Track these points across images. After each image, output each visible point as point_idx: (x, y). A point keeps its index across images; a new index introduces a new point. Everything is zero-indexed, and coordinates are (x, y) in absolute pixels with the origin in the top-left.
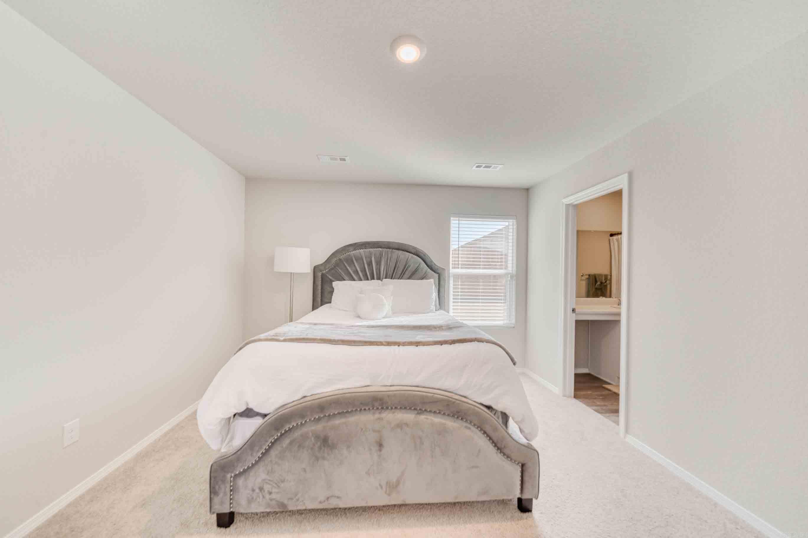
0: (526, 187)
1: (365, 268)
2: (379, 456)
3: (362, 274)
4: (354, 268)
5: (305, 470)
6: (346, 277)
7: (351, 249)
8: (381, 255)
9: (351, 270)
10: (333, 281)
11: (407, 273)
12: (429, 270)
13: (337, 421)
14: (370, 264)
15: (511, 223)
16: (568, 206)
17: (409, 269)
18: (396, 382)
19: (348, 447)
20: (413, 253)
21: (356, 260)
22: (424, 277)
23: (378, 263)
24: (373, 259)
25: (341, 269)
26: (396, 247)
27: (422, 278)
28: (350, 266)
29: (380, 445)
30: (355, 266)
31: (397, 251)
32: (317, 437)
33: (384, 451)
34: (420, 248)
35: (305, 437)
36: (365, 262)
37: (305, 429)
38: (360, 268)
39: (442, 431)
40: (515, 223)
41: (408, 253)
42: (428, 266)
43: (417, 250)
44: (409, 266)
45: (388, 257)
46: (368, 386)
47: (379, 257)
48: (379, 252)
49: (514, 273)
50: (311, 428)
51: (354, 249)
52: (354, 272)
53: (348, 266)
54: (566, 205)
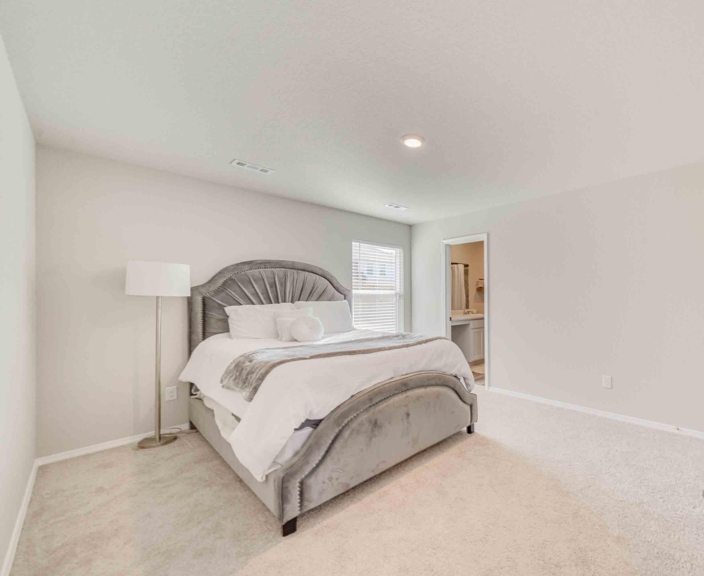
0: (410, 224)
1: (267, 290)
2: (408, 422)
3: (264, 297)
4: (252, 290)
5: (362, 450)
6: (241, 301)
7: (246, 267)
8: (285, 276)
9: (249, 292)
10: (225, 307)
11: (315, 294)
12: (336, 291)
13: (382, 406)
14: (273, 285)
15: (399, 252)
16: (447, 245)
17: (317, 291)
18: (409, 372)
19: (390, 422)
20: (319, 274)
21: (255, 281)
22: (331, 299)
23: (284, 285)
24: (277, 280)
25: (235, 291)
26: (302, 268)
27: (330, 300)
28: (247, 288)
29: (408, 415)
30: (254, 287)
31: (303, 273)
32: (370, 421)
33: (411, 418)
34: (326, 269)
35: (361, 424)
36: (267, 283)
37: (360, 419)
38: (260, 290)
39: (438, 396)
40: (402, 252)
41: (316, 275)
42: (334, 287)
43: (324, 272)
44: (317, 288)
45: (294, 278)
46: (392, 378)
47: (283, 278)
48: (283, 272)
49: (402, 293)
50: (364, 417)
51: (251, 268)
52: (253, 294)
53: (244, 287)
54: (445, 244)
